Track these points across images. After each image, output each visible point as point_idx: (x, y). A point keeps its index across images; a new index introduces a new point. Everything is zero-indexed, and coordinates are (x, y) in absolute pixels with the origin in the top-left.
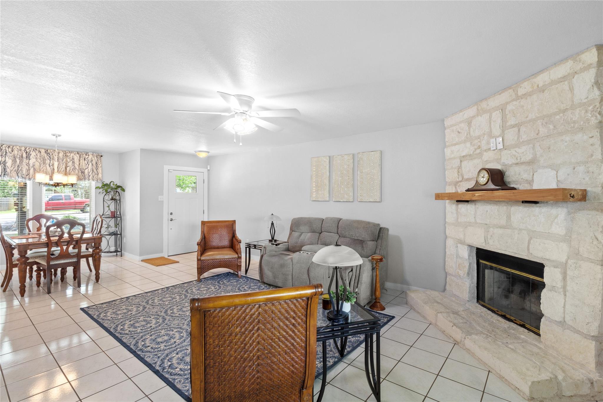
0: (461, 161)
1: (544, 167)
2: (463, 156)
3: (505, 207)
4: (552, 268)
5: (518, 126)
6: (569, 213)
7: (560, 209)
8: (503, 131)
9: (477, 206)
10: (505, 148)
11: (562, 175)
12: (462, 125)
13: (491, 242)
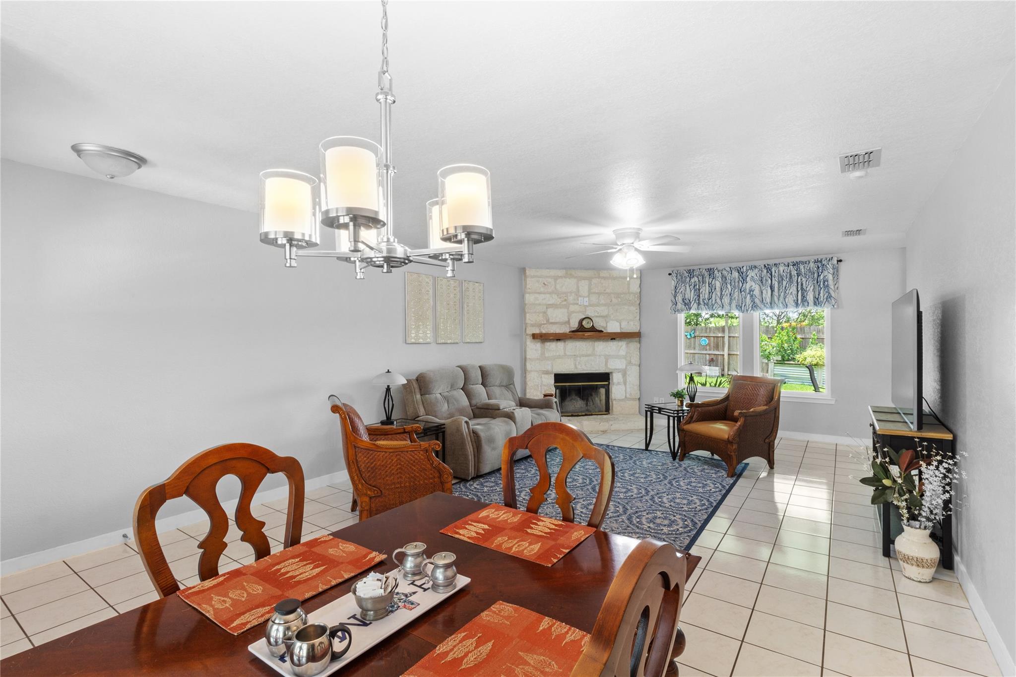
0: (547, 308)
1: (613, 320)
2: (549, 305)
3: (591, 343)
4: (617, 374)
5: (599, 294)
6: (627, 344)
7: (623, 342)
8: (589, 294)
9: (566, 343)
10: (590, 305)
11: (624, 324)
12: (550, 280)
13: (579, 367)
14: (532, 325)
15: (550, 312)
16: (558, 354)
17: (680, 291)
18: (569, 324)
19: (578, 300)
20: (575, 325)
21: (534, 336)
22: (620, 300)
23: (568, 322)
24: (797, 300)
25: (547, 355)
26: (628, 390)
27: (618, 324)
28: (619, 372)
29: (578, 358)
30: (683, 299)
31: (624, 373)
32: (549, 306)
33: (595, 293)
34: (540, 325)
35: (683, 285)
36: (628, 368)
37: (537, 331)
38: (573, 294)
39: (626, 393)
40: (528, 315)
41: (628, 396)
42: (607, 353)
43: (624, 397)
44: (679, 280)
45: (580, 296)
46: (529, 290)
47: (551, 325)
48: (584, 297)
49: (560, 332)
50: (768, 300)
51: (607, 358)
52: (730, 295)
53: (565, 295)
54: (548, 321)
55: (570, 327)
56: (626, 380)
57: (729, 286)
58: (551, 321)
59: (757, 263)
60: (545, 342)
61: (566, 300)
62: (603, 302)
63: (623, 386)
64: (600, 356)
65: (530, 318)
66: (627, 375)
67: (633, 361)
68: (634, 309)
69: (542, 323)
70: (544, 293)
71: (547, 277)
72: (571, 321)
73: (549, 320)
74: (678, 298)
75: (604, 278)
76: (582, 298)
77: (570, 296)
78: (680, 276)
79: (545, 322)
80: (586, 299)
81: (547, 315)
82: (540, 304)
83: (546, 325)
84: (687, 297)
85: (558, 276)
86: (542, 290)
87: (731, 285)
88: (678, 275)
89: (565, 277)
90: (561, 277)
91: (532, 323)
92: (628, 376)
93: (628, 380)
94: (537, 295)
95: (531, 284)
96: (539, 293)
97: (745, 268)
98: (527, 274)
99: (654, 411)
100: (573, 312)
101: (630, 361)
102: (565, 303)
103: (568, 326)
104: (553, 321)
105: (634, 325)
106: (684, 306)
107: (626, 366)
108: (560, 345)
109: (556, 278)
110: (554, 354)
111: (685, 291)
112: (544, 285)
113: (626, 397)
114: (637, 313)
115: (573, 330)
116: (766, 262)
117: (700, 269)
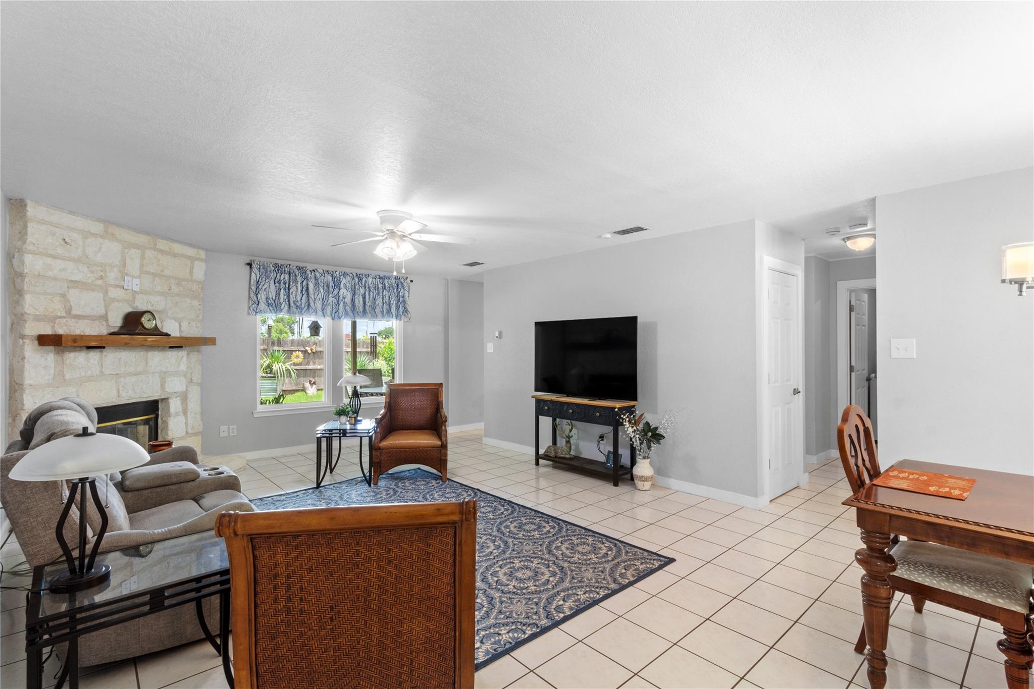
14: (37, 318)
15: (74, 295)
16: (89, 373)
17: (264, 288)
18: (107, 320)
19: (124, 280)
20: (116, 322)
21: (43, 340)
22: (181, 289)
23: (105, 318)
24: (383, 311)
25: (68, 377)
26: (190, 421)
27: (177, 325)
28: (176, 397)
29: (122, 379)
30: (267, 298)
31: (184, 397)
32: (74, 284)
33: (148, 273)
34: (53, 319)
35: (267, 280)
36: (189, 389)
37: (47, 330)
38: (116, 269)
39: (187, 427)
40: (28, 297)
41: (190, 431)
42: (164, 369)
43: (184, 434)
44: (262, 274)
45: (127, 274)
46: (31, 247)
47: (73, 320)
48: (133, 277)
49: (93, 334)
50: (361, 309)
51: (163, 377)
52: (323, 299)
53: (100, 268)
54: (69, 311)
55: (108, 325)
56: (187, 407)
57: (322, 290)
58: (74, 312)
59: (348, 270)
60: (63, 352)
61: (101, 278)
62: (159, 288)
63: (183, 417)
64: (153, 373)
65: (31, 303)
66: (188, 400)
67: (195, 380)
68: (197, 304)
69: (59, 314)
70: (64, 259)
71: (71, 229)
72: (110, 315)
73: (71, 309)
74: (261, 296)
75: (162, 251)
76: (131, 278)
77: (110, 272)
78: (263, 268)
79: (64, 314)
80: (137, 281)
81: (69, 301)
82: (55, 279)
83: (64, 320)
84: (270, 296)
85: (91, 233)
86: (60, 251)
87: (323, 289)
88: (261, 267)
89: (102, 237)
90: (95, 235)
91: (37, 313)
92: (190, 401)
93: (189, 408)
94: (49, 260)
95: (35, 234)
96: (54, 257)
97: (337, 273)
98: (28, 214)
99: (334, 435)
100: (114, 300)
101: (191, 380)
102: (99, 282)
103: (104, 323)
104: (79, 313)
105: (196, 326)
106: (267, 307)
107: (187, 386)
108: (94, 355)
109: (86, 235)
110: (83, 374)
111: (269, 288)
112: (63, 243)
113: (187, 432)
114: (200, 310)
115: (112, 330)
116: (359, 271)
117: (290, 265)
